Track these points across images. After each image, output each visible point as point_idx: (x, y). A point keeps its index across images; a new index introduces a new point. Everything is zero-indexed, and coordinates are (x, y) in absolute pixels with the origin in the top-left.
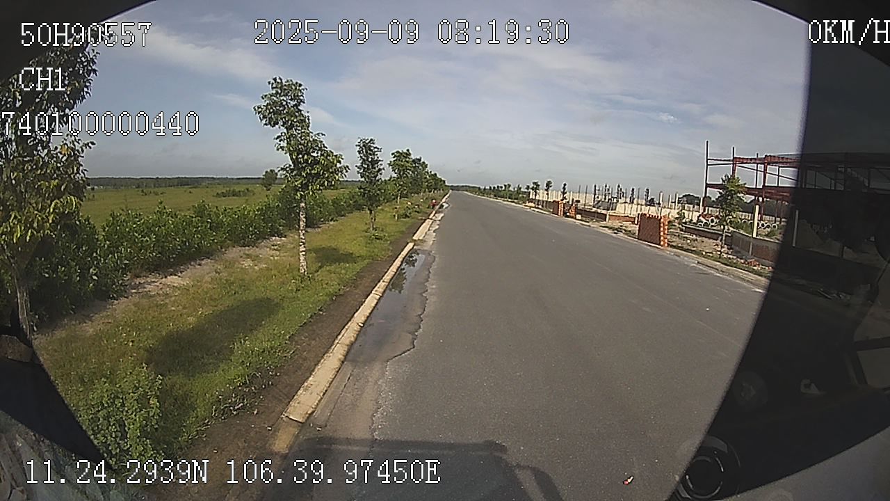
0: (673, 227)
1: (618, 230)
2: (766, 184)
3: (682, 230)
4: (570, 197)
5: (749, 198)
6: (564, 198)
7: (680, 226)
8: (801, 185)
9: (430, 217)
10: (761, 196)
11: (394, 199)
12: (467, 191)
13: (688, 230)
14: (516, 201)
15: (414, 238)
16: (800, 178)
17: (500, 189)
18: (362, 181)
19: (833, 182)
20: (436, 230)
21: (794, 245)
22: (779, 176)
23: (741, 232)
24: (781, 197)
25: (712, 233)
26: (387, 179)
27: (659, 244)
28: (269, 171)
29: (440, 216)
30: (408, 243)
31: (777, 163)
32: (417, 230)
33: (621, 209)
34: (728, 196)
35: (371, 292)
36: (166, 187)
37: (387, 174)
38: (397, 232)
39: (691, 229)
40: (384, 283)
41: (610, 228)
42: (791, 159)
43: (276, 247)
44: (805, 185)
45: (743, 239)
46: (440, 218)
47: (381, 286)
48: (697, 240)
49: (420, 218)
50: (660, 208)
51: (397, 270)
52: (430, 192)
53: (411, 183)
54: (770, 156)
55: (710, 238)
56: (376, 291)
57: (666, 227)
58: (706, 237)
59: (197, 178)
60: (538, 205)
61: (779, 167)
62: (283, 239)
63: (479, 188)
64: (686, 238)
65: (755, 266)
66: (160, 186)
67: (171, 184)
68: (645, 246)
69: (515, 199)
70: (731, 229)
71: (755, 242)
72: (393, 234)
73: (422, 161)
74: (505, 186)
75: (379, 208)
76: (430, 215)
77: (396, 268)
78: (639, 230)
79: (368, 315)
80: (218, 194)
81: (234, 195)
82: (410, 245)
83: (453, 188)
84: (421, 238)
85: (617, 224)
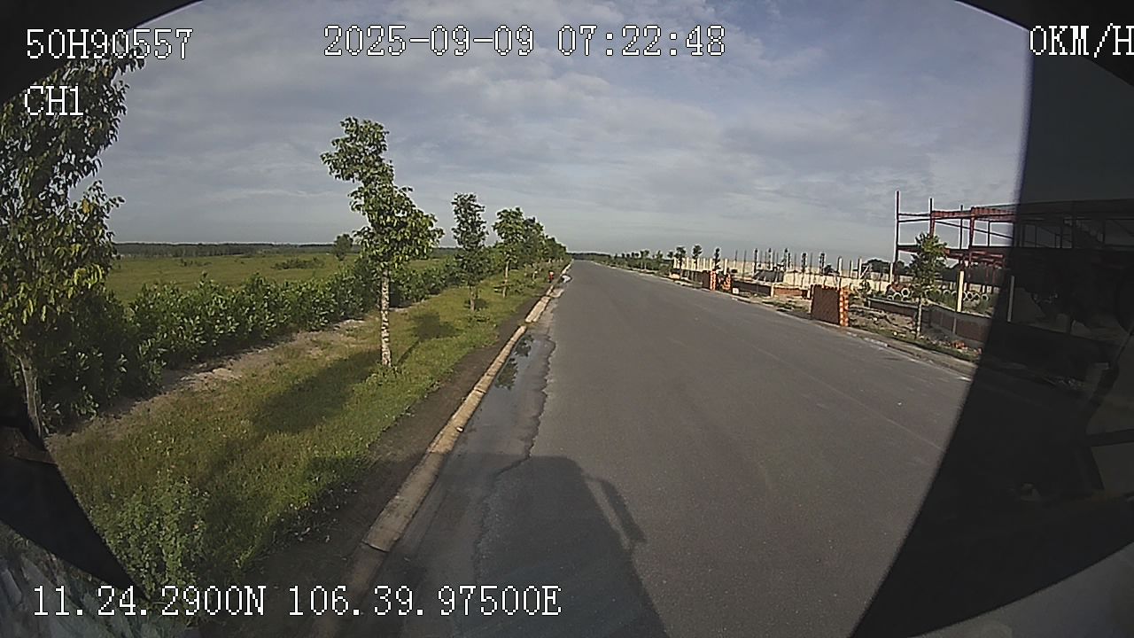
0: (855, 301)
1: (784, 307)
2: (973, 244)
3: (866, 304)
4: (724, 266)
5: (951, 263)
6: (717, 267)
7: (865, 300)
8: (1018, 244)
9: (548, 293)
10: (967, 259)
11: (501, 271)
12: (593, 260)
13: (874, 305)
14: (656, 272)
15: (527, 320)
16: (1016, 236)
17: (636, 257)
18: (461, 249)
19: (1058, 238)
20: (554, 309)
21: (1009, 320)
22: (989, 233)
23: (942, 305)
24: (992, 260)
25: (905, 307)
26: (492, 245)
27: (839, 324)
28: (341, 235)
29: (559, 293)
30: (519, 327)
31: (986, 216)
32: (530, 311)
33: (788, 279)
34: (925, 260)
35: (473, 389)
36: (211, 255)
37: (492, 238)
38: (506, 312)
39: (878, 302)
40: (489, 377)
41: (776, 305)
42: (1004, 211)
43: (351, 332)
44: (1023, 244)
45: (944, 315)
46: (559, 295)
47: (486, 379)
48: (885, 316)
49: (534, 295)
50: (839, 278)
51: (505, 360)
52: (547, 261)
53: (522, 251)
54: (978, 208)
55: (901, 314)
56: (479, 387)
57: (847, 302)
58: (897, 313)
59: (250, 244)
60: (684, 276)
61: (990, 222)
62: (361, 321)
63: (609, 256)
64: (872, 314)
65: (959, 348)
66: (203, 255)
67: (218, 252)
68: (820, 326)
69: (654, 269)
70: (930, 302)
71: (959, 317)
72: (499, 314)
73: (536, 221)
74: (642, 253)
75: (481, 282)
76: (547, 290)
77: (504, 357)
78: (812, 307)
79: (468, 416)
80: (277, 265)
81: (297, 267)
82: (522, 329)
83: (575, 256)
84: (535, 320)
85: (784, 299)
